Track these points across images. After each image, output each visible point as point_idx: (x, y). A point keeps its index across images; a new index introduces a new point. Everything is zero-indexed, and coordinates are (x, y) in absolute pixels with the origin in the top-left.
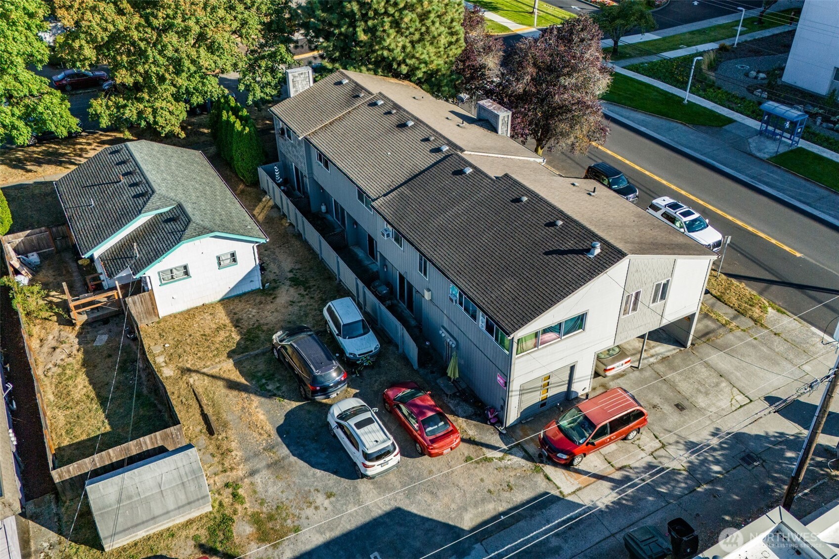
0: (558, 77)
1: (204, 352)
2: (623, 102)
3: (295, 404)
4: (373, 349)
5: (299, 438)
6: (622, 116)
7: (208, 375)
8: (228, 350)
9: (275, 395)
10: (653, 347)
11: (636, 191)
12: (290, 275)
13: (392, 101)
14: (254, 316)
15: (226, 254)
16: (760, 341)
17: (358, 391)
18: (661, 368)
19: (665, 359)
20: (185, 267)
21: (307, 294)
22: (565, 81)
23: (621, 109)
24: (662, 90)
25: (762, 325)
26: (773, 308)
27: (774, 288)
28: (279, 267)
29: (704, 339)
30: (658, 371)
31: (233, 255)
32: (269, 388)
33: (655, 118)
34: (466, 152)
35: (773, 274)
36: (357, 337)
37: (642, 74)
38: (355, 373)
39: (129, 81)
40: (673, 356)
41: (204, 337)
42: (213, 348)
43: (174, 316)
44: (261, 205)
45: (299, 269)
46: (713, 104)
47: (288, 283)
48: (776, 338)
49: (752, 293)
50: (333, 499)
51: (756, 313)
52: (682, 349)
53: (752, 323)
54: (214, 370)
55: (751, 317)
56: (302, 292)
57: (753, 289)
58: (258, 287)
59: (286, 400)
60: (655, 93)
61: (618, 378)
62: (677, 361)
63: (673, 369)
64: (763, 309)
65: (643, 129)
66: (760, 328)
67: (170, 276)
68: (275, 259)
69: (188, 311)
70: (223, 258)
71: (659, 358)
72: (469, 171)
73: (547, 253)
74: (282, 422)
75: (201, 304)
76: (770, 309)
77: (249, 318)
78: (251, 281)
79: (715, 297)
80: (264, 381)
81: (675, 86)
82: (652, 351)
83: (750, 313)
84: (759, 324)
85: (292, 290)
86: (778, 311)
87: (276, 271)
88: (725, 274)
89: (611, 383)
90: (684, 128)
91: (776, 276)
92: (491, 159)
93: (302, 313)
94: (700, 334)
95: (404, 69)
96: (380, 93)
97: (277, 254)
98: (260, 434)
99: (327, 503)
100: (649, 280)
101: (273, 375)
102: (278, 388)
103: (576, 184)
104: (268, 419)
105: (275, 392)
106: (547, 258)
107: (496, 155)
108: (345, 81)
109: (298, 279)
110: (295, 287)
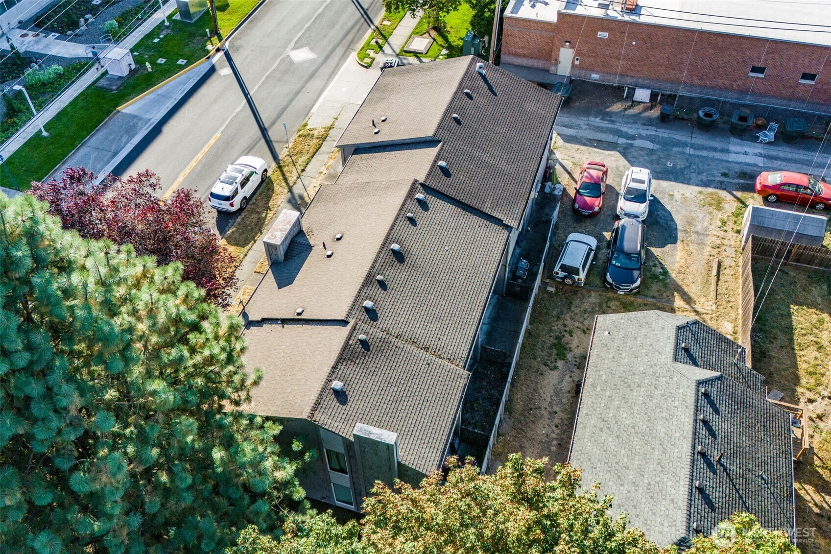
3: (654, 249)
9: (660, 263)
12: (560, 364)
21: (566, 331)
32: (660, 270)
45: (547, 364)
47: (569, 356)
50: (671, 193)
56: (567, 336)
59: (656, 255)
68: (556, 394)
73: (495, 94)
74: (669, 245)
80: (661, 277)
85: (573, 345)
87: (568, 377)
97: (549, 399)
99: (676, 194)
101: (650, 278)
102: (655, 266)
104: (677, 251)
105: (659, 265)
109: (557, 354)
110: (567, 346)
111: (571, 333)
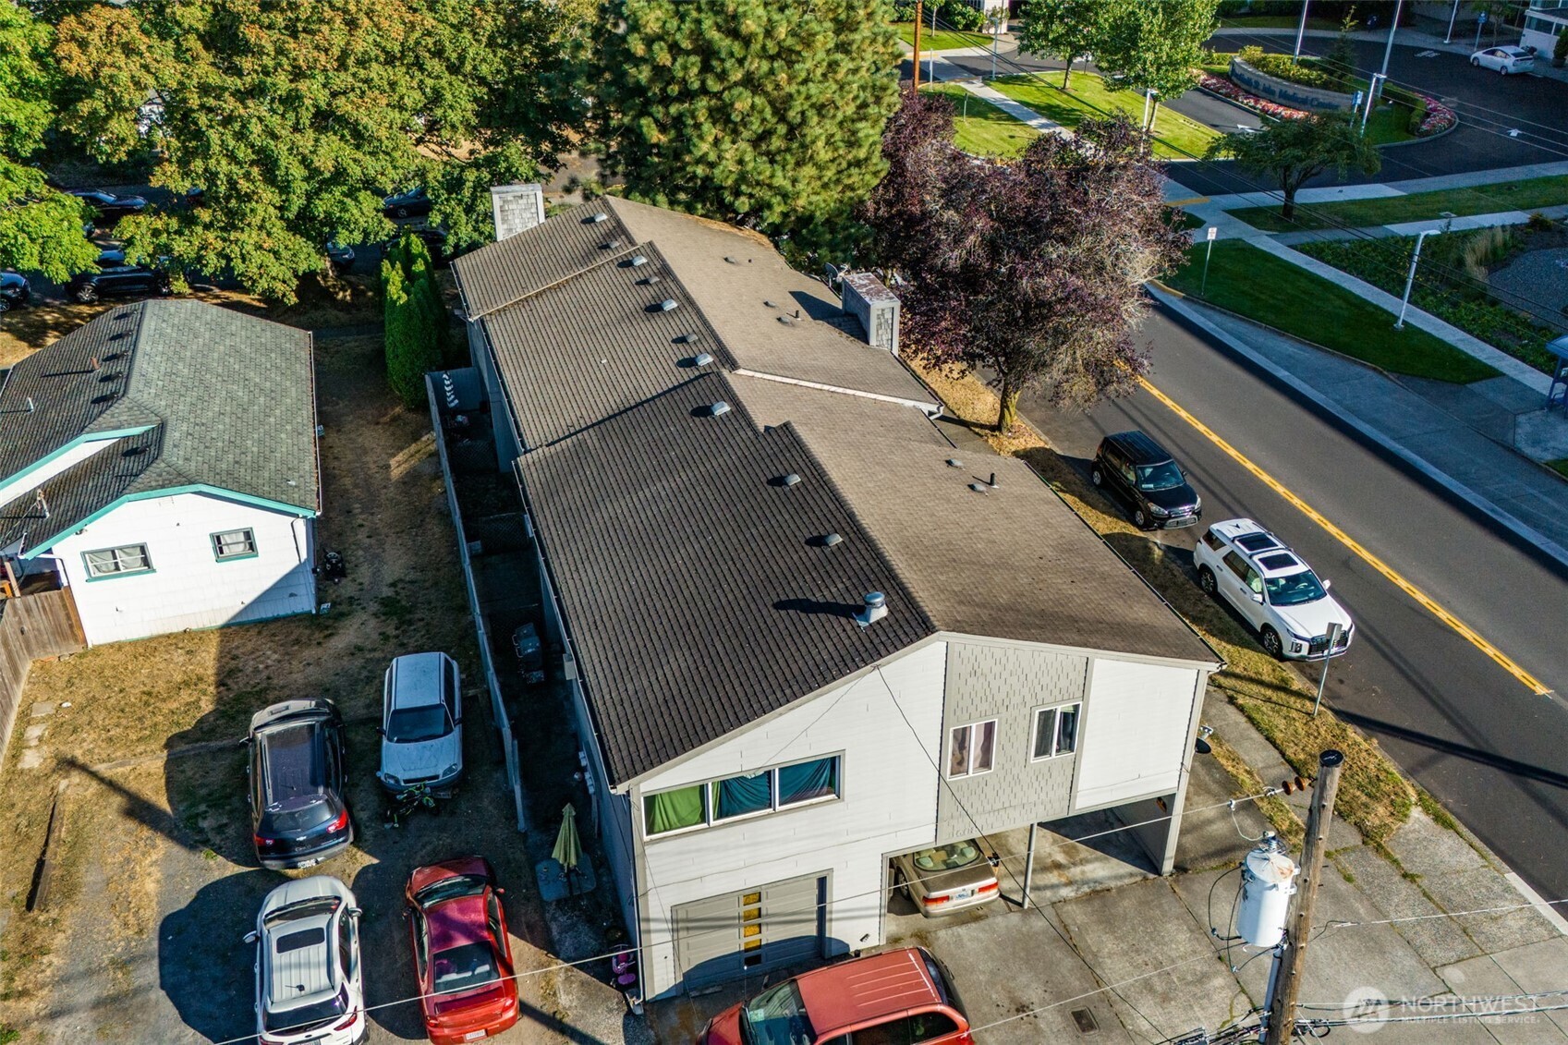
0: (1039, 241)
1: (126, 728)
2: (1261, 314)
3: (233, 869)
4: (441, 772)
5: (195, 947)
6: (1246, 343)
7: (102, 780)
8: (175, 730)
9: (206, 842)
10: (1083, 862)
11: (1194, 501)
12: (387, 592)
13: (663, 260)
14: (267, 667)
15: (236, 531)
16: (1358, 887)
17: (376, 861)
18: (1077, 915)
19: (1098, 895)
20: (143, 549)
21: (397, 637)
22: (1054, 251)
23: (1251, 328)
24: (1357, 297)
25: (1379, 848)
26: (1426, 810)
27: (1453, 762)
28: (376, 573)
29: (1214, 863)
30: (1068, 921)
31: (248, 535)
32: (204, 824)
33: (1319, 354)
34: (741, 372)
35: (1459, 728)
36: (417, 740)
37: (1328, 263)
38: (390, 820)
39: (182, 186)
40: (1121, 890)
41: (145, 698)
42: (148, 723)
43: (118, 646)
44: (413, 447)
45: (412, 582)
46: (1461, 334)
47: (374, 607)
48: (1404, 886)
49: (1386, 765)
51: (1379, 813)
52: (1151, 876)
53: (1354, 839)
54: (120, 770)
55: (1359, 826)
56: (391, 631)
57: (1395, 757)
58: (307, 609)
59: (220, 858)
60: (1338, 302)
61: (963, 923)
62: (1126, 903)
63: (1108, 923)
64: (1400, 811)
65: (1282, 374)
66: (1371, 854)
67: (110, 563)
68: (377, 556)
69: (151, 639)
70: (225, 539)
71: (1086, 889)
72: (722, 409)
73: (780, 606)
74: (183, 905)
75: (182, 629)
76: (1416, 812)
77: (256, 671)
78: (292, 595)
79: (1290, 762)
80: (202, 808)
81: (1389, 291)
82: (1076, 872)
83: (1361, 814)
84: (1372, 844)
85: (373, 623)
86: (1438, 818)
87: (366, 581)
88: (1337, 713)
89: (942, 933)
90: (1377, 379)
91: (1465, 734)
92: (796, 390)
93: (365, 673)
94: (1212, 849)
95: (743, 205)
96: (651, 244)
97: (387, 546)
98: (126, 925)
100: (1016, 700)
102: (220, 829)
103: (957, 463)
104: (159, 894)
106: (776, 615)
107: (818, 386)
108: (602, 217)
109: (399, 602)
110: (383, 618)
111: (385, 637)
